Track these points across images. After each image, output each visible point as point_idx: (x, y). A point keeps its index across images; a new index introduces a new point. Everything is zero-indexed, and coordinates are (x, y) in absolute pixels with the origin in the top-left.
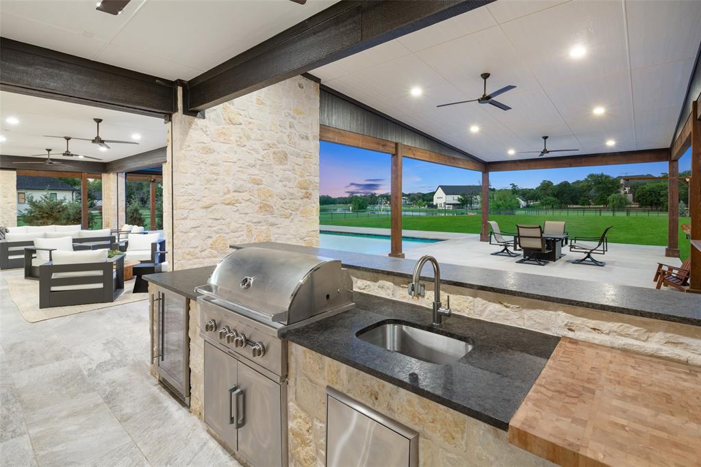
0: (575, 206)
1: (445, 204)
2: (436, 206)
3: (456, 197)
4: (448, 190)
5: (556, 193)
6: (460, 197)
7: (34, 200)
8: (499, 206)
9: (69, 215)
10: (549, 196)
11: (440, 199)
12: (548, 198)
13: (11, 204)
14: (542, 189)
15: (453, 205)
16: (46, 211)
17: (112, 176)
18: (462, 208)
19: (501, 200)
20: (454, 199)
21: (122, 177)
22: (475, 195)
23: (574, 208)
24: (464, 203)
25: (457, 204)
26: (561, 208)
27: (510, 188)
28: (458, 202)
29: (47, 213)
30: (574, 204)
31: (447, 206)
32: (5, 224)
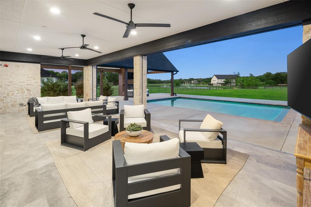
0: (282, 85)
1: (217, 83)
2: (212, 84)
3: (223, 80)
4: (219, 77)
5: (273, 78)
6: (225, 80)
7: (45, 81)
8: (249, 85)
9: (61, 89)
10: (270, 79)
11: (215, 81)
12: (270, 80)
13: (37, 84)
14: (266, 76)
15: (221, 84)
16: (51, 87)
17: (90, 68)
18: (226, 85)
19: (251, 82)
20: (222, 81)
21: (95, 68)
22: (233, 79)
23: (282, 86)
24: (226, 83)
25: (223, 84)
26: (276, 85)
27: (249, 75)
28: (224, 83)
29: (51, 88)
30: (283, 84)
31: (218, 84)
32: (34, 95)
